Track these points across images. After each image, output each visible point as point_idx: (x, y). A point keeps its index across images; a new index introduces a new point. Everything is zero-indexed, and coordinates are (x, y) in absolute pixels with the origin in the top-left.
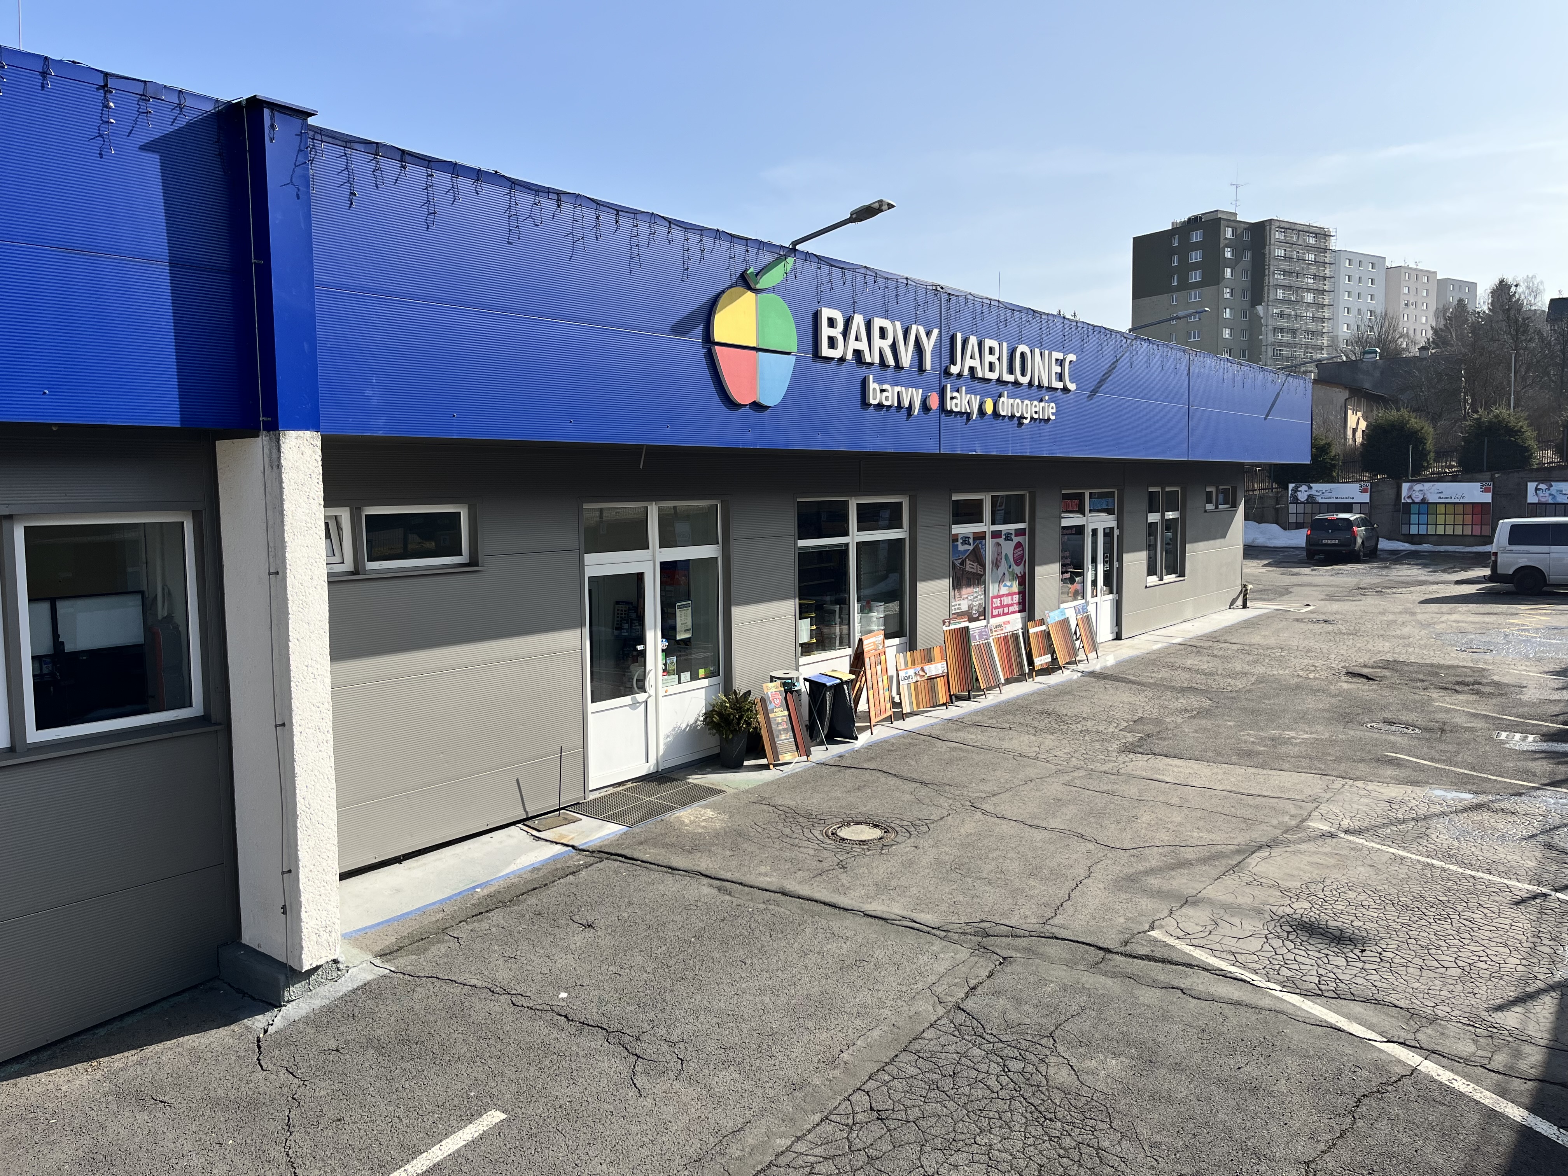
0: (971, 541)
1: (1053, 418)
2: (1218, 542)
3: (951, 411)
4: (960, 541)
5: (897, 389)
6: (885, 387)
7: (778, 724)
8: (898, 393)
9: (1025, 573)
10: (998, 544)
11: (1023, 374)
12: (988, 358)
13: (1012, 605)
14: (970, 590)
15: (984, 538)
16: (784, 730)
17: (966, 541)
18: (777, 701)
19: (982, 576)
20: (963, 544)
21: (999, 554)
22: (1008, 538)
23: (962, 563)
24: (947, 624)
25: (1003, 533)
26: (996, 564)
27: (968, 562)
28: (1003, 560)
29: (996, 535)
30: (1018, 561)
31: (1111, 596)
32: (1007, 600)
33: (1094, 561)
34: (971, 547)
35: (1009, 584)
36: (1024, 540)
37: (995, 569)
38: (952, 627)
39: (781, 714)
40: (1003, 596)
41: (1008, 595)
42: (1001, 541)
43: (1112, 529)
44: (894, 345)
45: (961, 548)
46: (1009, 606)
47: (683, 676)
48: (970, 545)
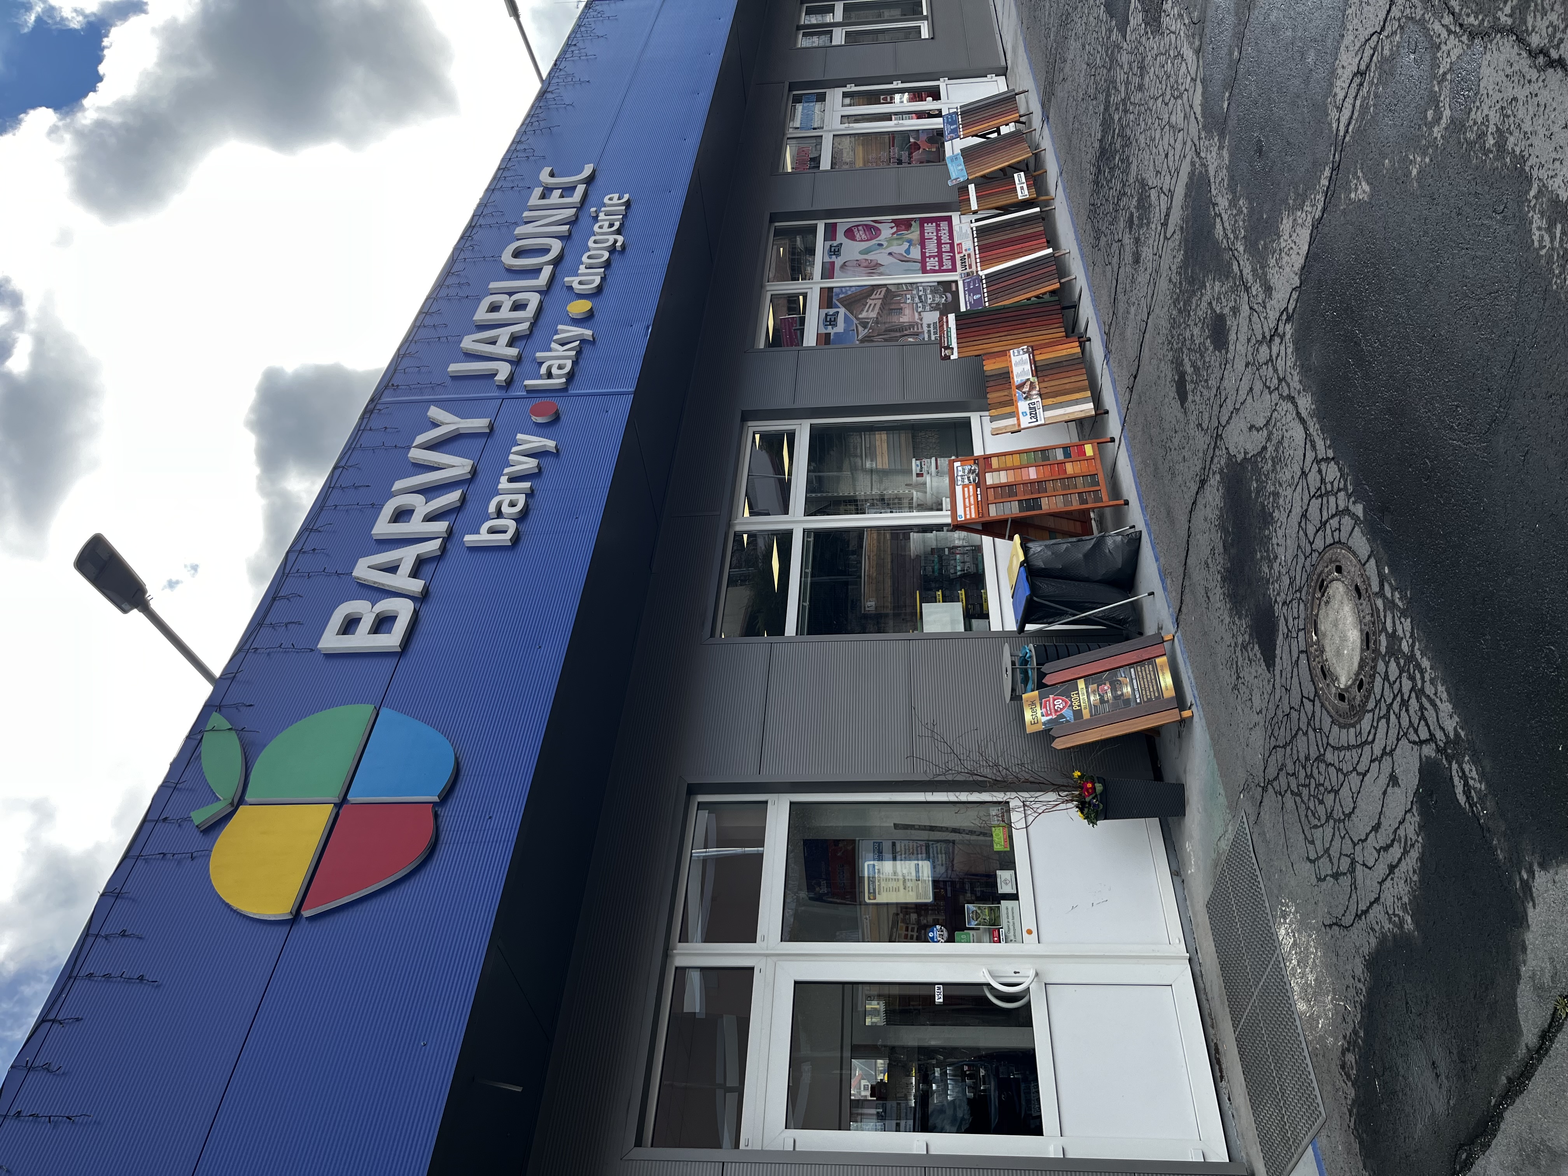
1: (626, 197)
3: (571, 376)
4: (829, 329)
6: (492, 508)
7: (1102, 701)
8: (511, 480)
9: (893, 221)
10: (843, 266)
11: (547, 251)
12: (505, 313)
13: (939, 236)
14: (908, 310)
15: (830, 289)
16: (1114, 689)
17: (830, 321)
18: (1059, 702)
19: (888, 290)
20: (834, 325)
21: (859, 264)
22: (835, 251)
23: (865, 325)
24: (948, 352)
25: (827, 259)
26: (873, 268)
27: (864, 315)
28: (868, 257)
30: (872, 231)
32: (931, 247)
33: (889, 117)
34: (842, 311)
36: (843, 224)
37: (882, 269)
38: (954, 344)
39: (1083, 697)
40: (923, 254)
41: (923, 246)
42: (838, 262)
44: (429, 491)
45: (840, 327)
46: (939, 244)
47: (1004, 888)
48: (838, 312)
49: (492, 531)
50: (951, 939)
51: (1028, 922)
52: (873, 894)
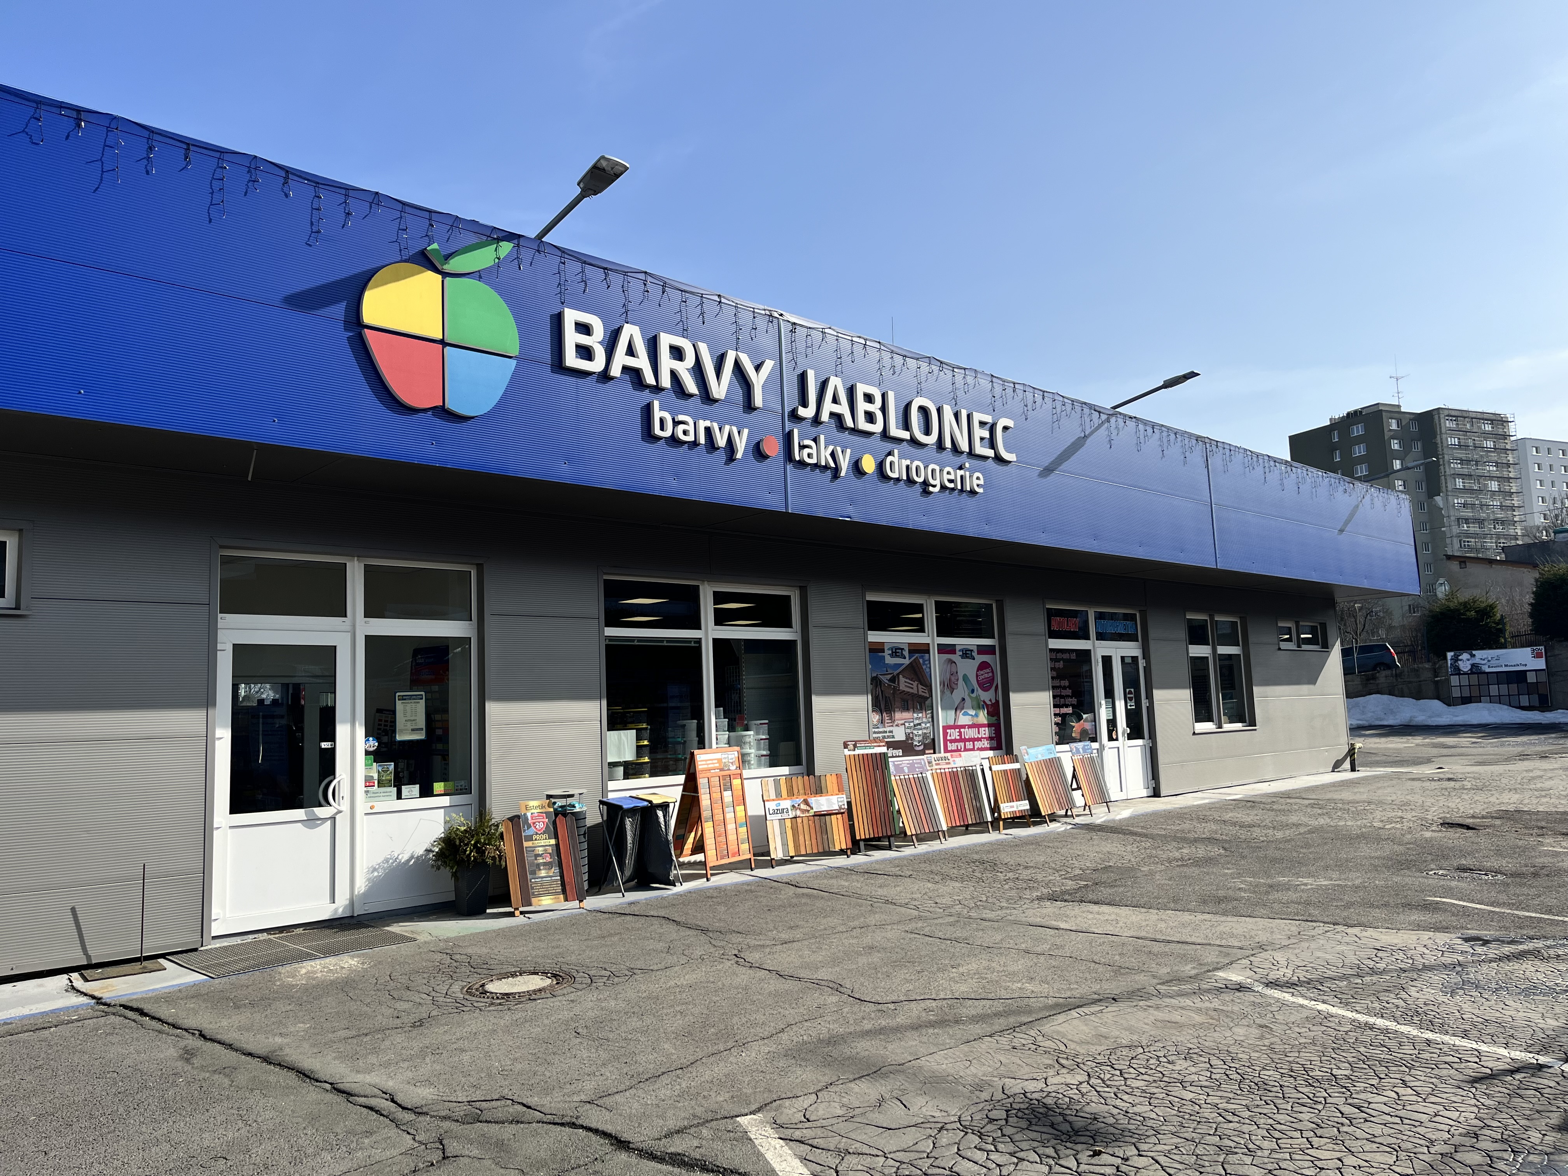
0: (906, 653)
1: (980, 490)
2: (1305, 688)
3: (802, 464)
4: (887, 652)
5: (703, 424)
6: (681, 418)
7: (537, 856)
8: (708, 430)
9: (997, 702)
10: (952, 662)
11: (927, 432)
12: (862, 406)
13: (979, 739)
14: (906, 715)
15: (928, 652)
16: (545, 864)
17: (896, 651)
18: (541, 826)
19: (926, 698)
20: (892, 656)
21: (954, 674)
22: (967, 654)
23: (893, 680)
24: (851, 747)
25: (958, 648)
26: (949, 685)
27: (902, 679)
28: (961, 682)
29: (943, 649)
30: (985, 685)
31: (1140, 742)
32: (971, 733)
33: (1109, 694)
34: (907, 662)
35: (972, 712)
36: (994, 660)
37: (948, 692)
38: (857, 752)
39: (543, 843)
40: (963, 727)
41: (970, 727)
42: (956, 658)
43: (1135, 659)
44: (698, 370)
45: (889, 660)
46: (973, 740)
47: (405, 789)
48: (905, 658)
49: (662, 421)
50: (367, 753)
51: (380, 807)
52: (402, 698)
